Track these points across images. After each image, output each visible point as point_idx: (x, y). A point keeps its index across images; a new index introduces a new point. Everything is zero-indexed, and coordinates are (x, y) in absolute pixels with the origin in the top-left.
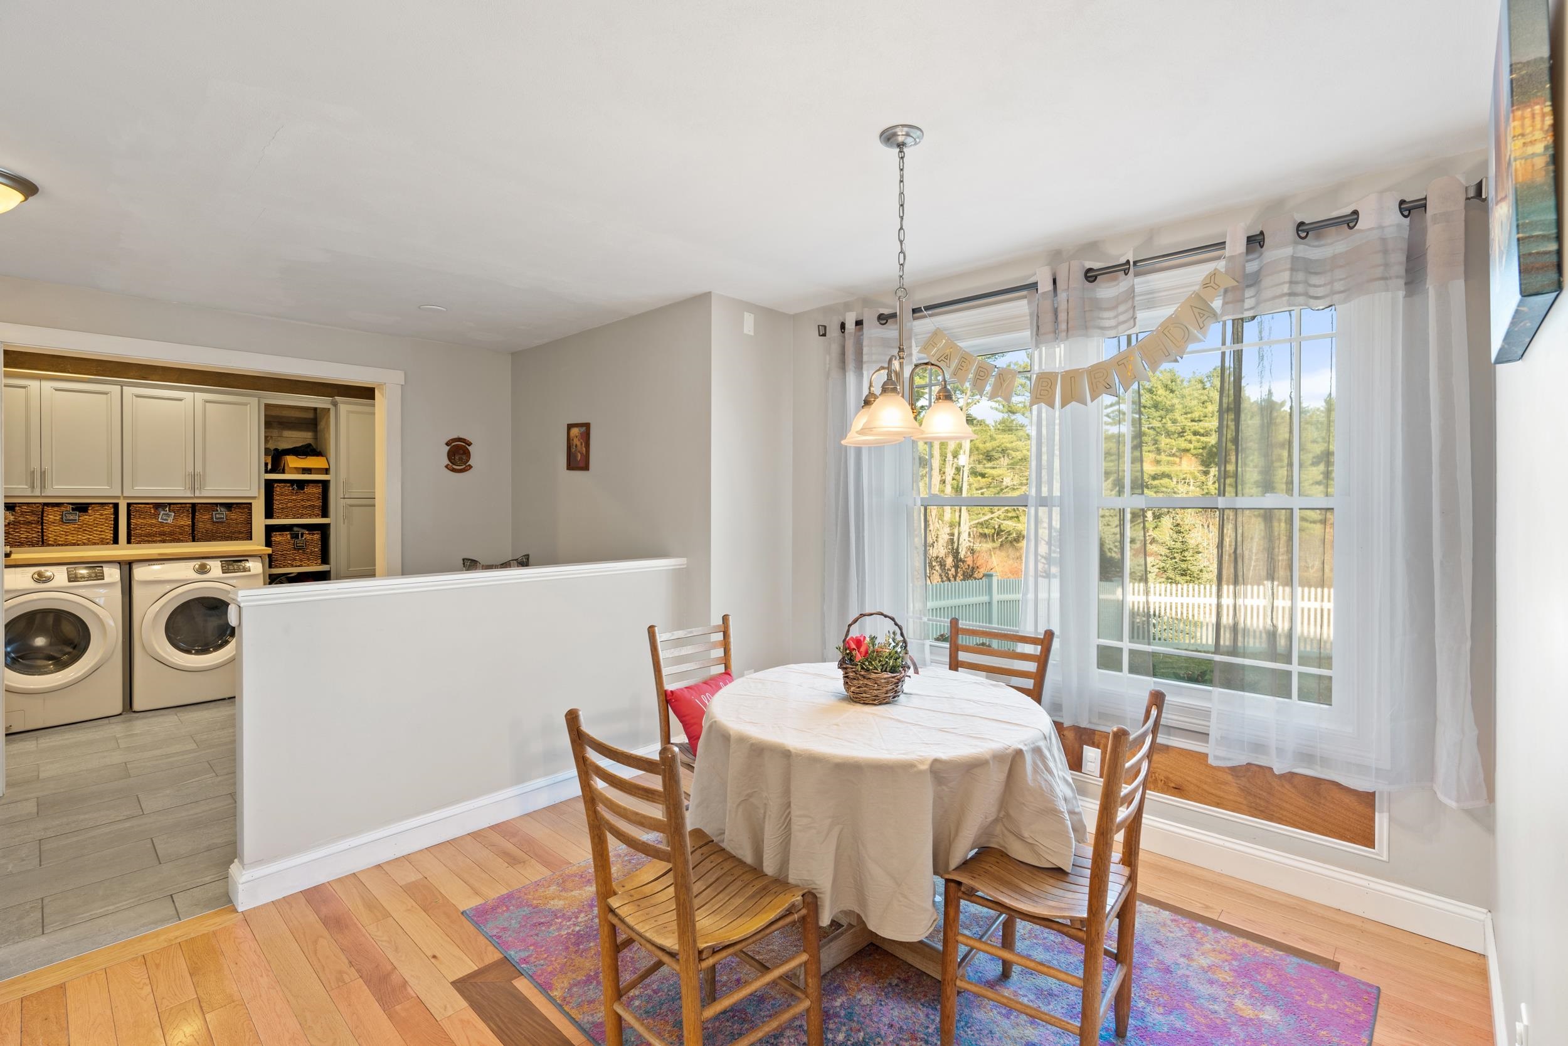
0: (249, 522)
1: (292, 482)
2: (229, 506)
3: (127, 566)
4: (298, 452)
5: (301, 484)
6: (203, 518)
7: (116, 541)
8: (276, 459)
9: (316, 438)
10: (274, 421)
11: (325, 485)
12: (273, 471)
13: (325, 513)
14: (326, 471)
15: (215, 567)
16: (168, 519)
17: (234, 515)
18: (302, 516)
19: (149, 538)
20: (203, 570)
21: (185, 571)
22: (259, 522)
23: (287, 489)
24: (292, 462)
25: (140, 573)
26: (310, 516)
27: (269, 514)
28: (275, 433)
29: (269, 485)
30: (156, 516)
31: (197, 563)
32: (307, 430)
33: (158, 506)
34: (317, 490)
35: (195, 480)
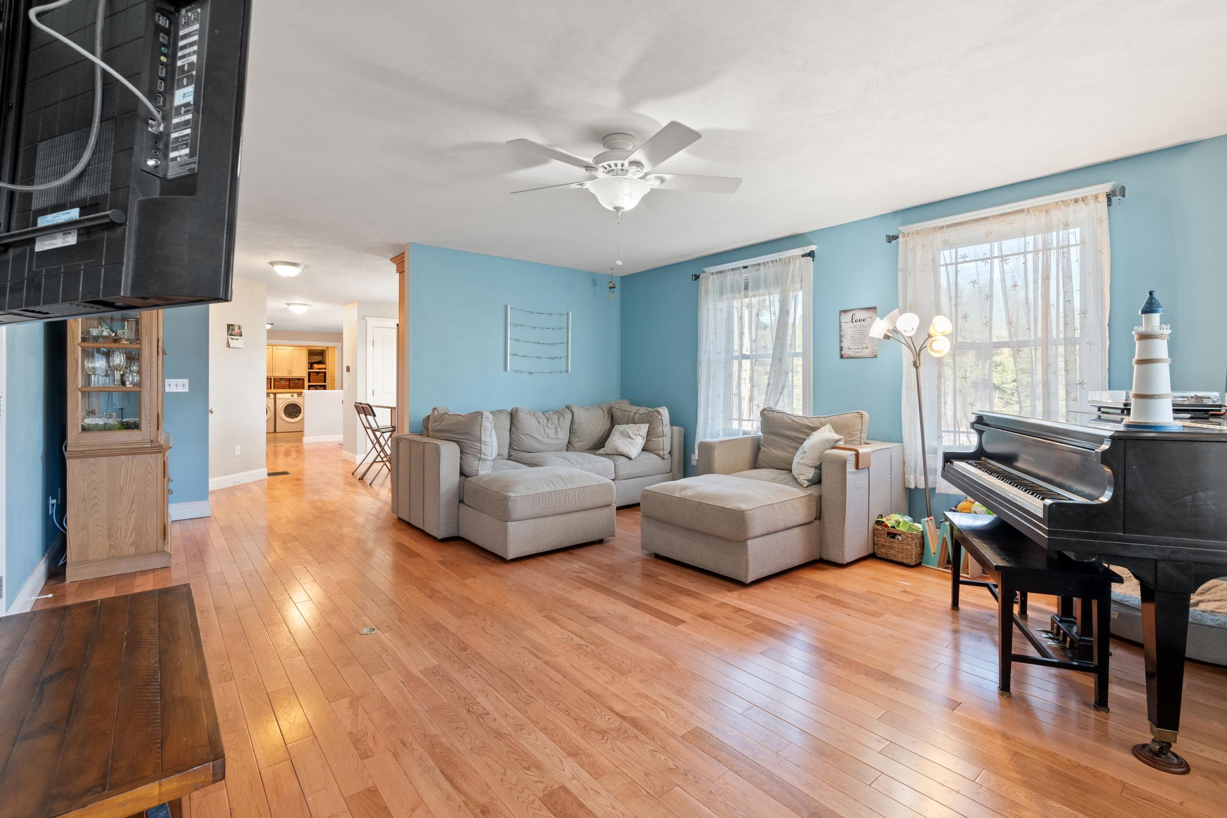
0: (304, 384)
1: (315, 372)
2: (298, 379)
3: (275, 394)
4: (317, 363)
5: (318, 373)
6: (292, 382)
7: (271, 388)
8: (311, 365)
9: (323, 358)
10: (312, 353)
11: (325, 373)
12: (310, 369)
13: (325, 382)
14: (325, 369)
15: (296, 395)
16: (283, 382)
17: (300, 382)
18: (318, 382)
19: (278, 388)
20: (292, 396)
21: (288, 396)
22: (306, 384)
23: (314, 374)
24: (316, 366)
25: (278, 396)
26: (321, 382)
27: (309, 382)
28: (311, 357)
29: (309, 373)
30: (280, 382)
31: (291, 394)
32: (321, 355)
33: (281, 379)
34: (322, 375)
35: (290, 372)
